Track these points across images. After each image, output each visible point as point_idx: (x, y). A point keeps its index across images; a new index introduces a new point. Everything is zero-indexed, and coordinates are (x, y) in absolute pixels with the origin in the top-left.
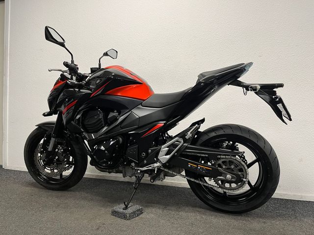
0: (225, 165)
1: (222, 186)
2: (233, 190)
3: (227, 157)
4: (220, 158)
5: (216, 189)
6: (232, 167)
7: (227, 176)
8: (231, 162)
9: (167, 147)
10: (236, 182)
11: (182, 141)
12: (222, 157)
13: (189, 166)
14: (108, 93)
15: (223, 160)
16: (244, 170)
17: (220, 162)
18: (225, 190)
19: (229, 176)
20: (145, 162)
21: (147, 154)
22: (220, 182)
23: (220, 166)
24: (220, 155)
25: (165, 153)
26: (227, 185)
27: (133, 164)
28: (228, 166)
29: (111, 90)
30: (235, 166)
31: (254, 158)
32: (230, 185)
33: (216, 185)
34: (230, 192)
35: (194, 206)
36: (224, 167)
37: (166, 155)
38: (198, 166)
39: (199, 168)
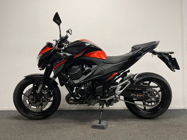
0: (149, 94)
2: (153, 106)
9: (121, 86)
11: (130, 82)
13: (132, 95)
14: (85, 55)
15: (148, 91)
19: (153, 99)
20: (107, 95)
21: (109, 90)
24: (147, 88)
25: (119, 89)
27: (99, 97)
28: (150, 94)
29: (87, 54)
31: (160, 89)
32: (151, 104)
37: (120, 90)
38: (137, 95)
39: (137, 96)
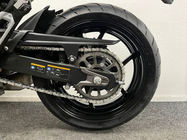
0: (91, 64)
1: (88, 95)
2: (103, 99)
3: (94, 49)
4: (83, 53)
5: (78, 100)
6: (102, 65)
7: (95, 79)
8: (99, 59)
10: (107, 88)
12: (86, 50)
13: (33, 67)
15: (88, 55)
16: (118, 69)
17: (83, 59)
18: (91, 101)
19: (98, 79)
22: (84, 90)
23: (83, 64)
26: (94, 93)
28: (95, 65)
30: (105, 64)
31: (128, 54)
32: (99, 93)
33: (78, 95)
34: (98, 102)
35: (50, 126)
36: (89, 66)
38: (47, 67)
39: (49, 69)
